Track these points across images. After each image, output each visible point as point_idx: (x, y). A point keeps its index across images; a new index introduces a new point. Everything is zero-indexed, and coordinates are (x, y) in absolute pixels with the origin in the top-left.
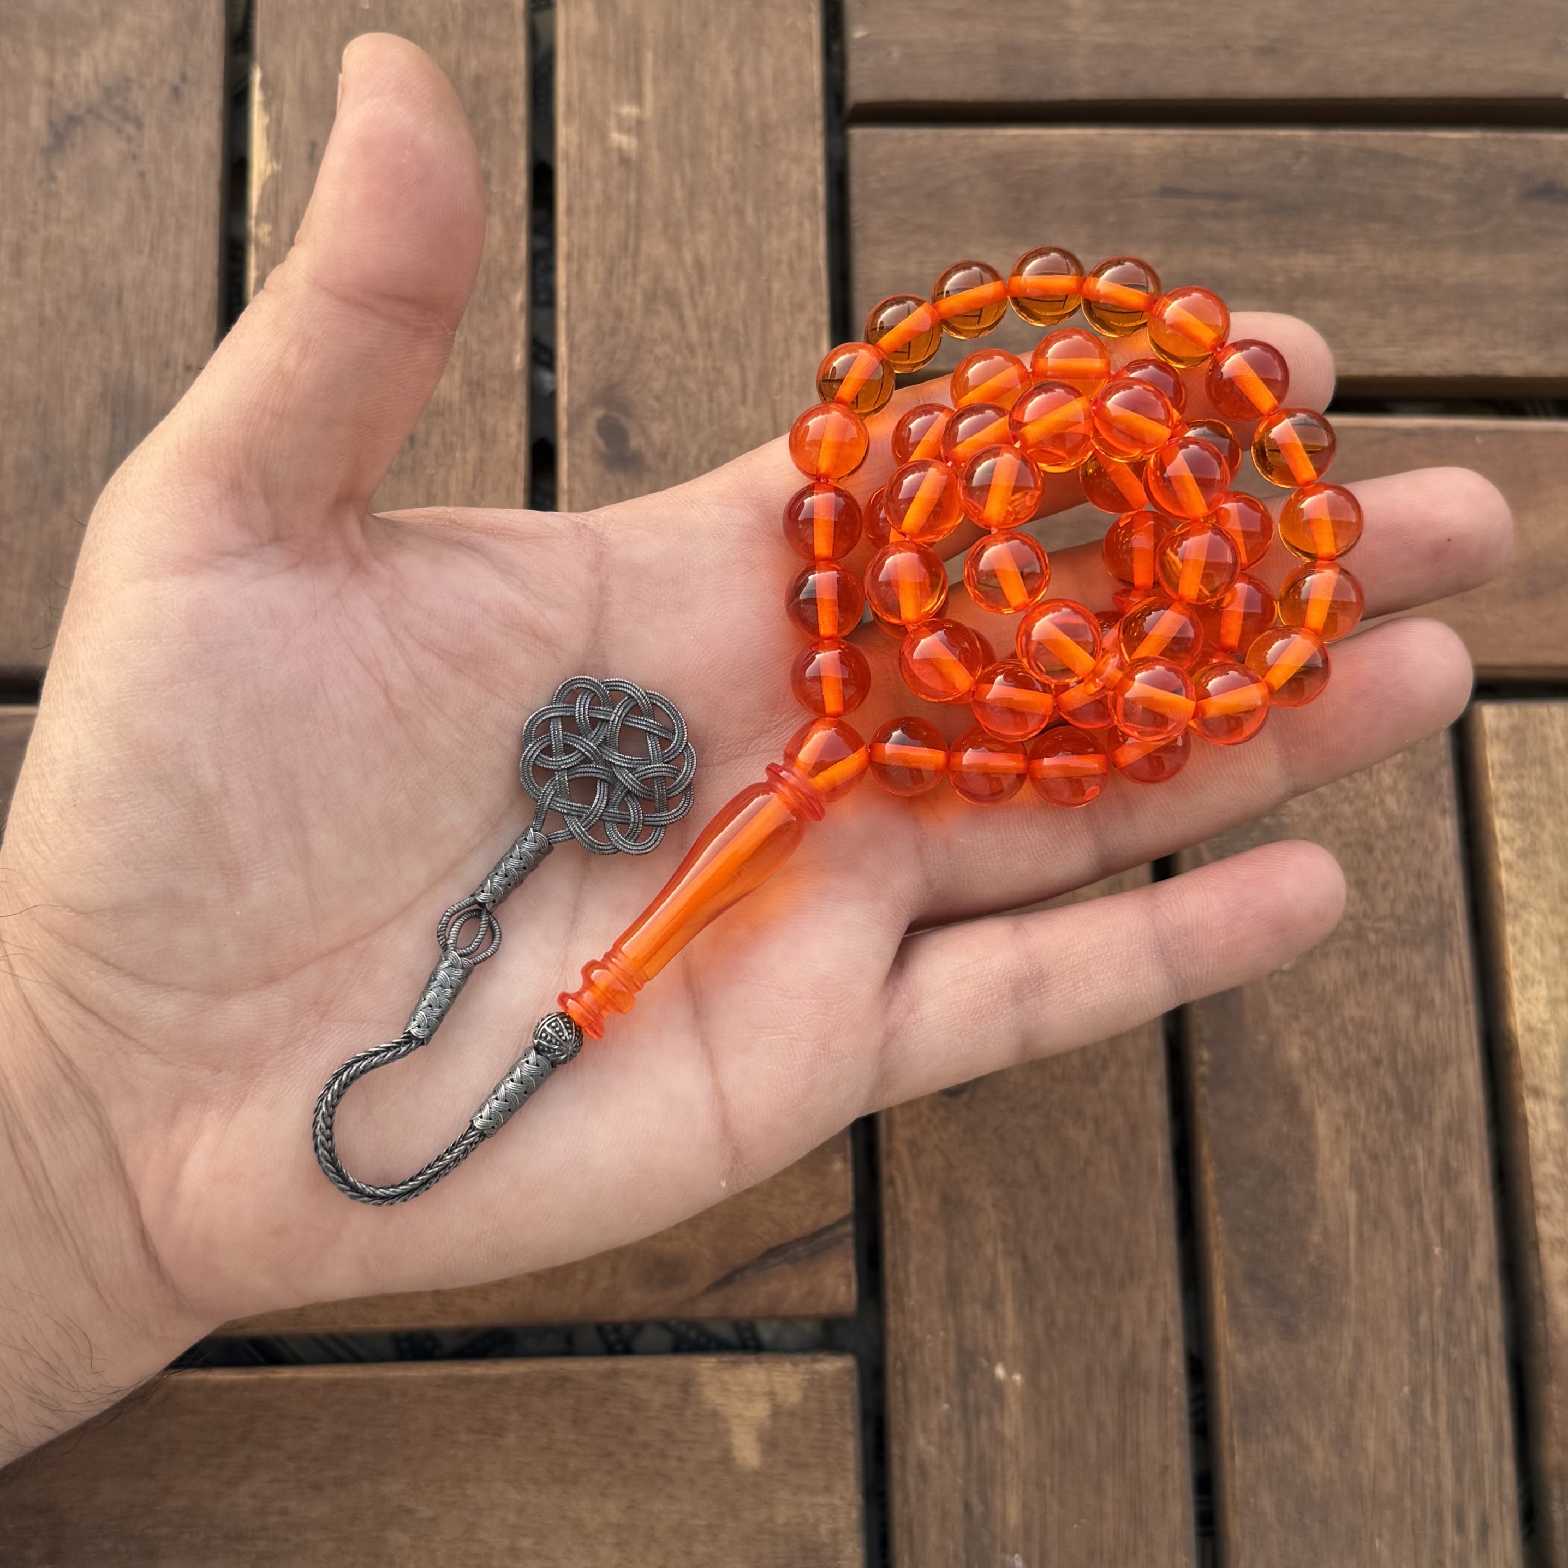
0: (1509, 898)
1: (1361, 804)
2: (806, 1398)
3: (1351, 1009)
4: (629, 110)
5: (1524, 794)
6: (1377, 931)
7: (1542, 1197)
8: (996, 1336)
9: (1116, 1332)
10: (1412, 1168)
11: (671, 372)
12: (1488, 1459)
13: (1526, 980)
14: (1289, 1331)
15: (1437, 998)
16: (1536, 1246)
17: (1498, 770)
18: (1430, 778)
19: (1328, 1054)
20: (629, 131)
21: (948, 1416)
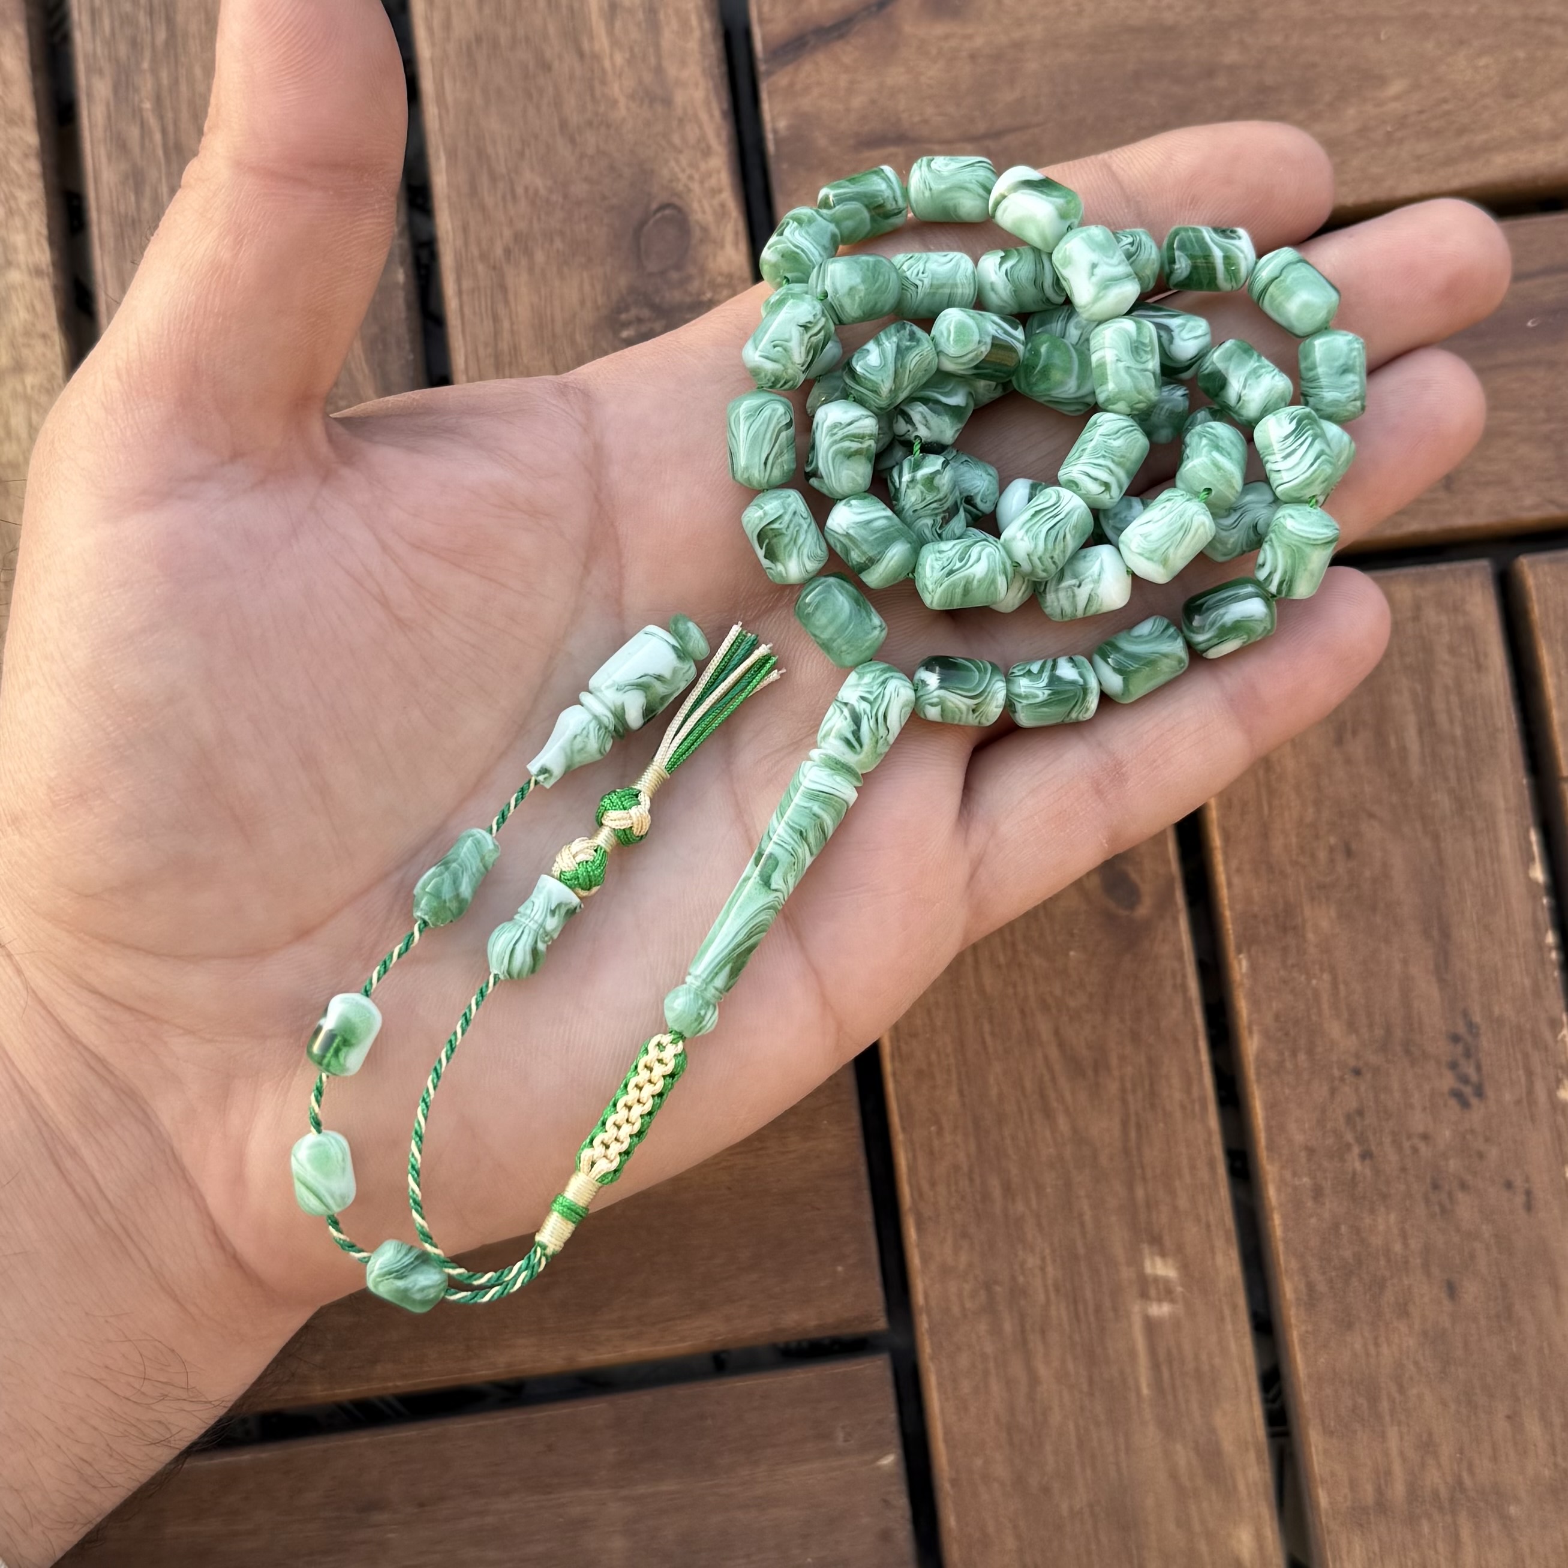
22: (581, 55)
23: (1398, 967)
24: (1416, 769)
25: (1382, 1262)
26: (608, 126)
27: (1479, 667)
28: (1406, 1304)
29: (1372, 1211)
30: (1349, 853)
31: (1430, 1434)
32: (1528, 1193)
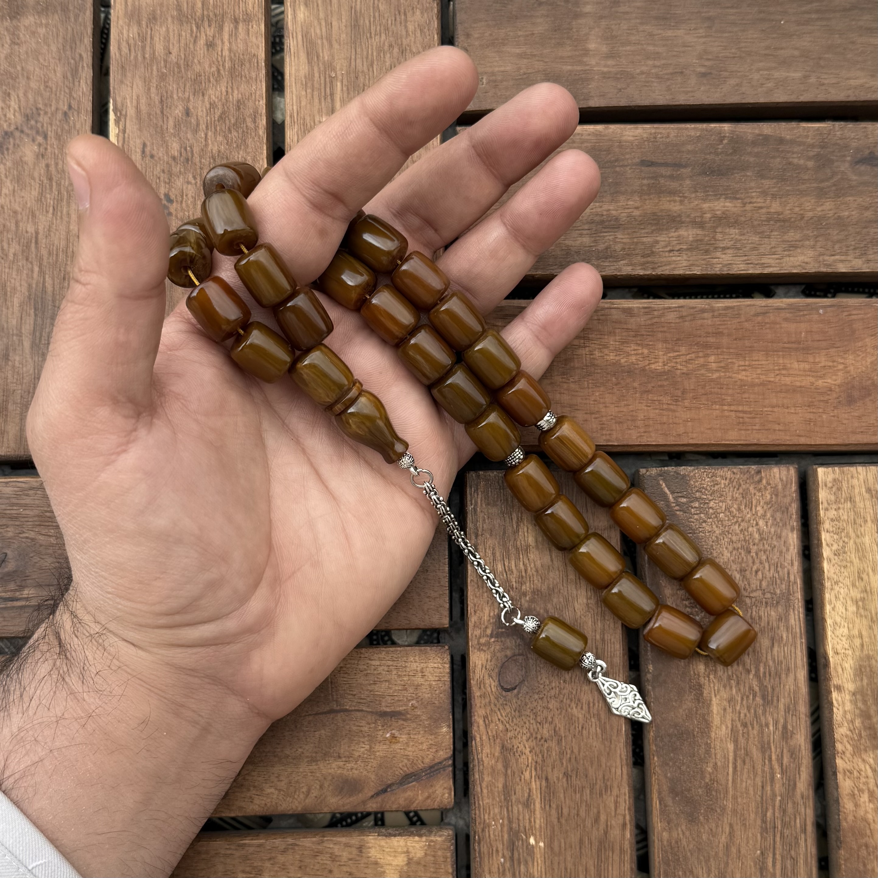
1: (745, 525)
2: (426, 854)
5: (840, 519)
7: (839, 747)
8: (530, 822)
9: (597, 820)
10: (766, 730)
13: (836, 625)
14: (692, 819)
15: (785, 635)
16: (835, 774)
17: (825, 505)
18: (786, 510)
21: (503, 865)
22: (547, 779)
25: (218, 128)
26: (536, 738)
28: (210, 108)
31: (208, 50)
32: (143, 152)
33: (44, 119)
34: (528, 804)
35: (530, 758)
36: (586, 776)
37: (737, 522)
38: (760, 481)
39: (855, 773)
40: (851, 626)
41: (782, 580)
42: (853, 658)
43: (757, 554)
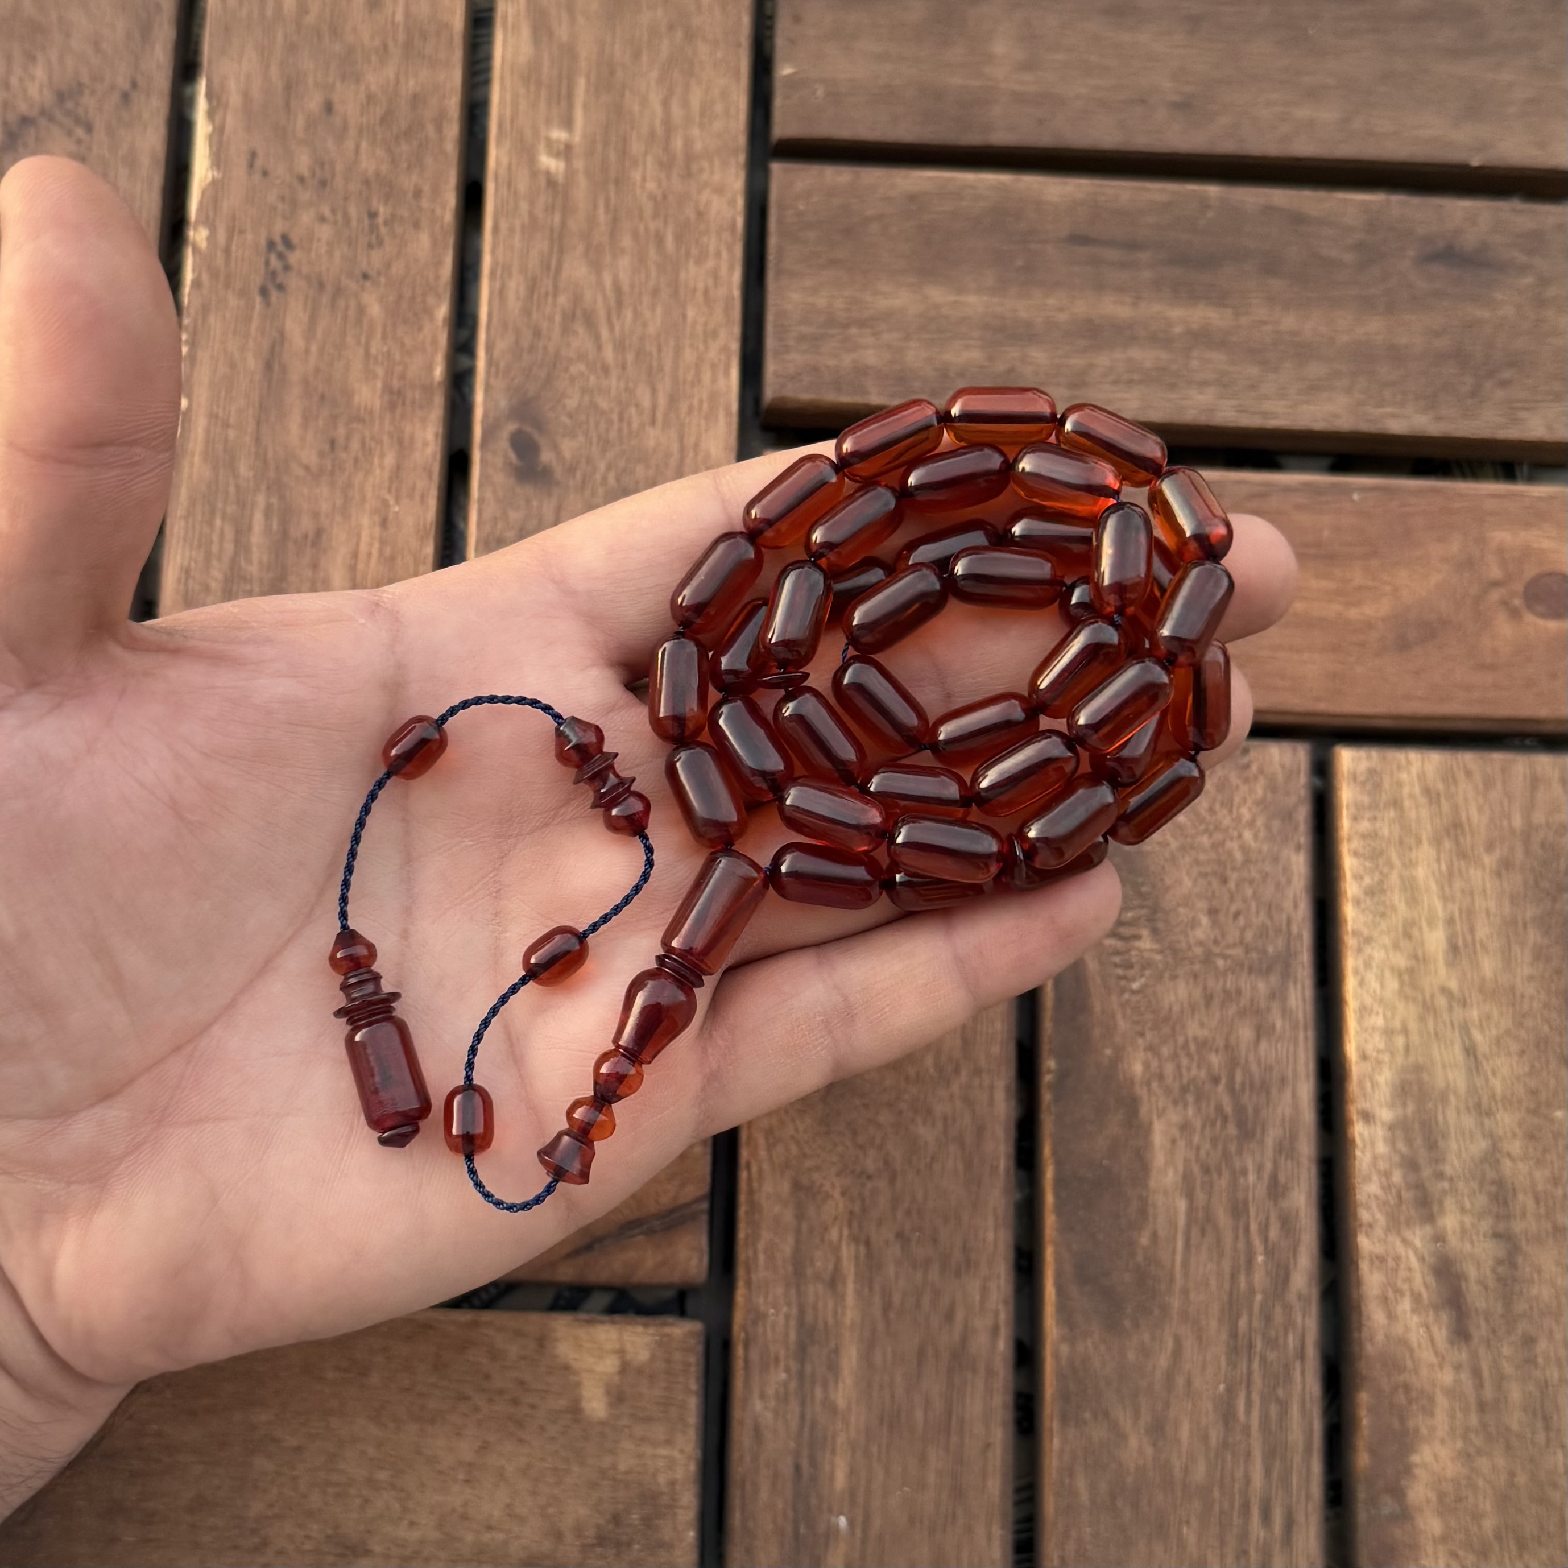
0: (1355, 933)
1: (1218, 836)
2: (653, 1356)
3: (1193, 1029)
4: (559, 135)
5: (1376, 835)
6: (1225, 957)
7: (1364, 1215)
8: (835, 1313)
9: (949, 1317)
10: (1242, 1180)
11: (584, 391)
12: (1297, 1459)
13: (1364, 1011)
14: (1111, 1324)
15: (1279, 1024)
16: (1354, 1260)
17: (1353, 810)
18: (1288, 816)
19: (1169, 1068)
20: (557, 155)
21: (785, 1384)
22: (868, 1243)
23: (314, 348)
24: (261, 500)
25: (379, 136)
26: (852, 1172)
27: (187, 572)
28: (368, 104)
29: (378, 174)
30: (333, 443)
31: (370, 12)
32: (251, 165)
33: (88, 102)
34: (834, 1282)
35: (841, 1206)
36: (935, 1241)
37: (1206, 831)
38: (1247, 766)
39: (1391, 1263)
40: (1389, 1014)
41: (1278, 931)
42: (1390, 1068)
43: (1237, 885)
